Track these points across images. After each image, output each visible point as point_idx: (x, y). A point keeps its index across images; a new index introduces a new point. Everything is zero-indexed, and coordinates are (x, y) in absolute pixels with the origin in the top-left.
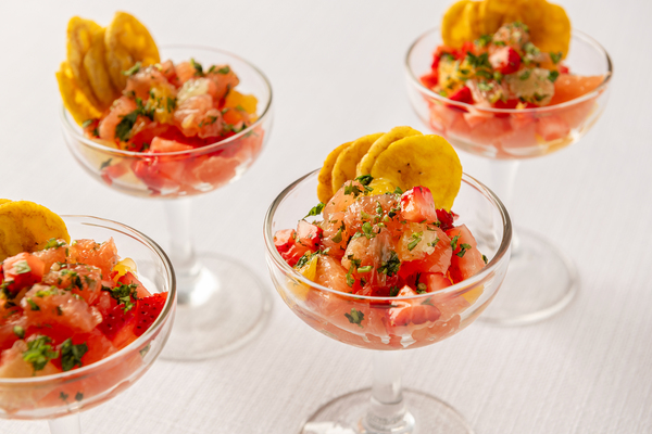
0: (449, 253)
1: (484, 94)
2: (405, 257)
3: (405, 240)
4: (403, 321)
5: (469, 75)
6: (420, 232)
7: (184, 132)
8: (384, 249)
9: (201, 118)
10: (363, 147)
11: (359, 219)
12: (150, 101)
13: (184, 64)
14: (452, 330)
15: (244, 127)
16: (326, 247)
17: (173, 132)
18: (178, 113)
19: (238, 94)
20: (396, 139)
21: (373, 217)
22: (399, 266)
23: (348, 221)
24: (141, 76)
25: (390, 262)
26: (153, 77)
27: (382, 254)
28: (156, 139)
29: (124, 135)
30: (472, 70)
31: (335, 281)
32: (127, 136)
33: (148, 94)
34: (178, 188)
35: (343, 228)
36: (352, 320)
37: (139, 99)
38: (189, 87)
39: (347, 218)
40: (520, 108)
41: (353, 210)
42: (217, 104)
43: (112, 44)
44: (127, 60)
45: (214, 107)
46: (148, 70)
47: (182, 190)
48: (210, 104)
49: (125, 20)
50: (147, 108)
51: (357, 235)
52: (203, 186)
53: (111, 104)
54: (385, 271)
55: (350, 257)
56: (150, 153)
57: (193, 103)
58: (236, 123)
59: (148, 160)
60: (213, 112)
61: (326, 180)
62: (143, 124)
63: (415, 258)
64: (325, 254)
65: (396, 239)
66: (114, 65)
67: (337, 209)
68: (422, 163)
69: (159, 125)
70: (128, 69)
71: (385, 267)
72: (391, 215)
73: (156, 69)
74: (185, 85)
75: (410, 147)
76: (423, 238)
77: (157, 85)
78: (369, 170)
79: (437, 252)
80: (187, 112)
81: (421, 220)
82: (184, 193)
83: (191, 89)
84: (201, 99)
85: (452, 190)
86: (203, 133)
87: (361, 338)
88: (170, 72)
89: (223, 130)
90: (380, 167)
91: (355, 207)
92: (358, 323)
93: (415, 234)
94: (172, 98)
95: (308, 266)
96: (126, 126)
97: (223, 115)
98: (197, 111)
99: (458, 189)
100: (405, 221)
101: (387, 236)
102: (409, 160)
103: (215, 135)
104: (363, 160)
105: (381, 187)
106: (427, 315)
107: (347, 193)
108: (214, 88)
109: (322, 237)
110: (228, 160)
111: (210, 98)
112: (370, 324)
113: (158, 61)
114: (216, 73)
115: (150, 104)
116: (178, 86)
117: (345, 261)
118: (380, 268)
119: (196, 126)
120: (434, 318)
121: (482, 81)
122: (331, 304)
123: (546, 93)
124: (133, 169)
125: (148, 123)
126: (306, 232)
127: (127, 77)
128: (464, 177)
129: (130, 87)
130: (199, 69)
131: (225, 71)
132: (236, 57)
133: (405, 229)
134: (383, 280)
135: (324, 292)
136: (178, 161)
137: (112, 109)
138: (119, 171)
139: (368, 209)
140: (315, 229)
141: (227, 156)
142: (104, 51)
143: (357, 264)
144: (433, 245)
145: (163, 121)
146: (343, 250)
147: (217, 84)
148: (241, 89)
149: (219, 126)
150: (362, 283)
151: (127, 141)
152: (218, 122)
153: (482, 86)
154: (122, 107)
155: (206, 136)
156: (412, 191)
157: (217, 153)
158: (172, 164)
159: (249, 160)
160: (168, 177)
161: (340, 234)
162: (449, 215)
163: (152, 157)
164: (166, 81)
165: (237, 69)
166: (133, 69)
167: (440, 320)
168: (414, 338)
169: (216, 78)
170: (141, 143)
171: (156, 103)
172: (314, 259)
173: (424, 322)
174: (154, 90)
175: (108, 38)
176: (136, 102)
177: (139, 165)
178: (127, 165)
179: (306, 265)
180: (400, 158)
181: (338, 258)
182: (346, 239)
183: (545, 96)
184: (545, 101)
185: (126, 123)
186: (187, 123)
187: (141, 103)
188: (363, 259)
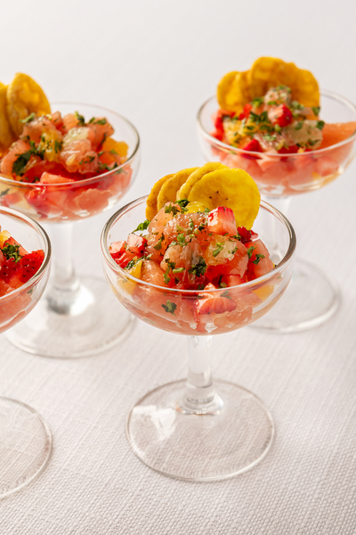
0: (245, 260)
1: (271, 144)
2: (211, 262)
3: (211, 248)
4: (207, 311)
5: (254, 130)
6: (223, 242)
7: (67, 169)
8: (194, 255)
9: (82, 157)
10: (182, 178)
11: (175, 232)
12: (41, 143)
13: (70, 115)
14: (246, 320)
15: (116, 166)
16: (149, 253)
17: (59, 168)
18: (63, 154)
19: (112, 140)
20: (208, 172)
21: (186, 230)
22: (206, 269)
23: (167, 233)
24: (34, 124)
25: (199, 265)
26: (44, 125)
27: (192, 259)
28: (45, 174)
29: (19, 170)
30: (256, 126)
31: (155, 279)
32: (22, 171)
33: (40, 138)
34: (61, 213)
35: (163, 238)
36: (167, 310)
37: (32, 141)
38: (73, 133)
39: (166, 231)
40: (301, 152)
41: (171, 224)
42: (95, 148)
43: (12, 98)
44: (25, 111)
45: (92, 149)
46: (40, 119)
47: (64, 215)
48: (89, 147)
49: (23, 79)
50: (38, 149)
51: (173, 243)
52: (83, 213)
53: (10, 145)
54: (194, 272)
55: (167, 260)
56: (39, 184)
57: (75, 146)
58: (109, 164)
59: (38, 189)
60: (91, 153)
61: (153, 205)
62: (35, 161)
63: (219, 263)
64: (148, 259)
65: (204, 248)
66: (13, 115)
67: (159, 224)
68: (229, 191)
69: (48, 163)
70: (25, 118)
71: (194, 269)
72: (201, 229)
73: (47, 118)
74: (70, 132)
75: (219, 178)
76: (225, 246)
77: (47, 130)
78: (186, 196)
79: (236, 259)
80: (70, 152)
81: (224, 233)
82: (66, 218)
83: (75, 135)
84: (82, 143)
85: (252, 214)
86: (83, 170)
87: (174, 324)
88: (58, 121)
89: (99, 168)
90: (195, 194)
91: (172, 223)
92: (172, 312)
93: (219, 243)
94: (59, 141)
95: (134, 268)
96: (21, 163)
97: (100, 156)
98: (78, 152)
99: (257, 213)
100: (212, 233)
101: (196, 245)
102: (218, 189)
103: (92, 171)
104: (182, 188)
105: (195, 208)
106: (225, 307)
107: (167, 211)
108: (93, 135)
109: (147, 246)
110: (102, 192)
111: (89, 142)
112: (181, 313)
113: (49, 112)
114: (95, 124)
115: (41, 146)
116: (64, 133)
117: (163, 264)
118: (190, 270)
119: (77, 164)
120: (231, 309)
121: (266, 134)
122: (151, 297)
123: (317, 138)
124: (26, 198)
125: (38, 161)
126: (135, 242)
127: (24, 124)
128: (262, 203)
129: (25, 132)
130: (82, 120)
131: (103, 122)
132: (112, 112)
133: (211, 240)
134: (193, 279)
135: (147, 287)
136: (61, 191)
137: (10, 149)
138: (15, 199)
139: (183, 224)
140: (141, 239)
141: (101, 189)
142: (6, 104)
143: (172, 266)
144: (233, 253)
145: (51, 159)
146: (162, 256)
147: (95, 132)
148: (116, 137)
149: (95, 164)
150: (177, 281)
151: (22, 175)
152: (95, 162)
153: (268, 138)
154: (18, 148)
155: (85, 172)
156: (217, 210)
157: (94, 185)
158: (58, 193)
159: (120, 193)
160: (54, 204)
161: (160, 244)
162: (248, 232)
163: (42, 187)
164: (54, 128)
165: (112, 121)
166: (29, 118)
167: (237, 310)
168: (216, 325)
169: (95, 128)
170: (34, 176)
171: (46, 145)
172: (139, 263)
173: (224, 312)
174: (44, 135)
175: (9, 93)
176: (30, 145)
177: (31, 193)
178: (21, 195)
179: (133, 267)
180: (211, 187)
181: (158, 262)
182: (165, 247)
183: (317, 141)
184: (317, 145)
185: (21, 160)
186: (70, 161)
187: (34, 144)
188: (177, 262)
